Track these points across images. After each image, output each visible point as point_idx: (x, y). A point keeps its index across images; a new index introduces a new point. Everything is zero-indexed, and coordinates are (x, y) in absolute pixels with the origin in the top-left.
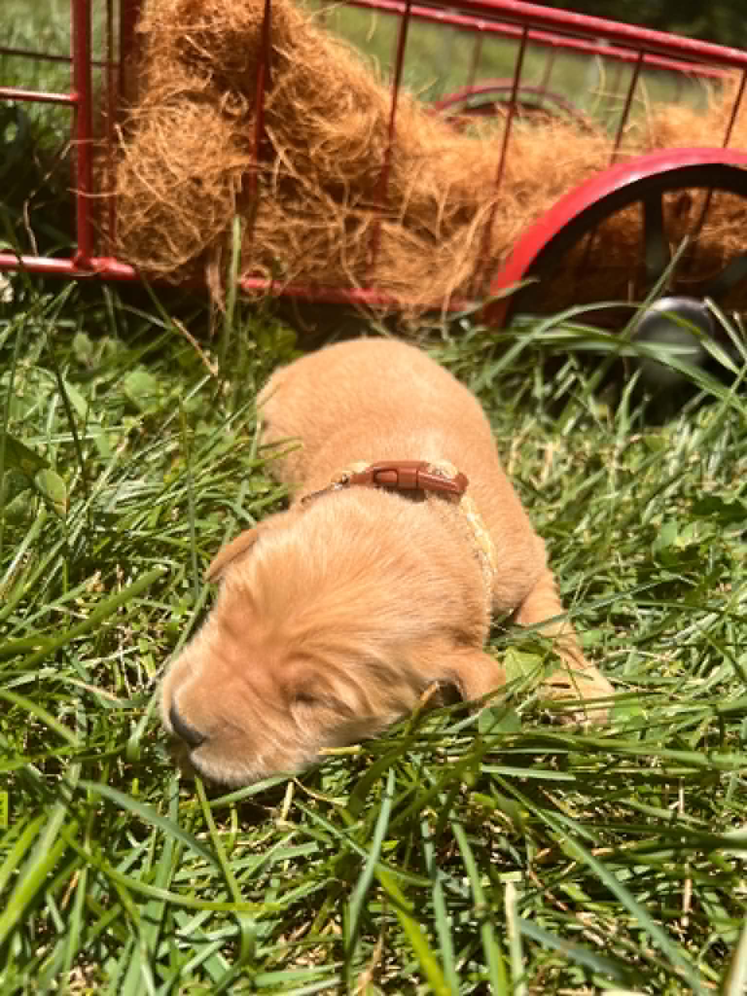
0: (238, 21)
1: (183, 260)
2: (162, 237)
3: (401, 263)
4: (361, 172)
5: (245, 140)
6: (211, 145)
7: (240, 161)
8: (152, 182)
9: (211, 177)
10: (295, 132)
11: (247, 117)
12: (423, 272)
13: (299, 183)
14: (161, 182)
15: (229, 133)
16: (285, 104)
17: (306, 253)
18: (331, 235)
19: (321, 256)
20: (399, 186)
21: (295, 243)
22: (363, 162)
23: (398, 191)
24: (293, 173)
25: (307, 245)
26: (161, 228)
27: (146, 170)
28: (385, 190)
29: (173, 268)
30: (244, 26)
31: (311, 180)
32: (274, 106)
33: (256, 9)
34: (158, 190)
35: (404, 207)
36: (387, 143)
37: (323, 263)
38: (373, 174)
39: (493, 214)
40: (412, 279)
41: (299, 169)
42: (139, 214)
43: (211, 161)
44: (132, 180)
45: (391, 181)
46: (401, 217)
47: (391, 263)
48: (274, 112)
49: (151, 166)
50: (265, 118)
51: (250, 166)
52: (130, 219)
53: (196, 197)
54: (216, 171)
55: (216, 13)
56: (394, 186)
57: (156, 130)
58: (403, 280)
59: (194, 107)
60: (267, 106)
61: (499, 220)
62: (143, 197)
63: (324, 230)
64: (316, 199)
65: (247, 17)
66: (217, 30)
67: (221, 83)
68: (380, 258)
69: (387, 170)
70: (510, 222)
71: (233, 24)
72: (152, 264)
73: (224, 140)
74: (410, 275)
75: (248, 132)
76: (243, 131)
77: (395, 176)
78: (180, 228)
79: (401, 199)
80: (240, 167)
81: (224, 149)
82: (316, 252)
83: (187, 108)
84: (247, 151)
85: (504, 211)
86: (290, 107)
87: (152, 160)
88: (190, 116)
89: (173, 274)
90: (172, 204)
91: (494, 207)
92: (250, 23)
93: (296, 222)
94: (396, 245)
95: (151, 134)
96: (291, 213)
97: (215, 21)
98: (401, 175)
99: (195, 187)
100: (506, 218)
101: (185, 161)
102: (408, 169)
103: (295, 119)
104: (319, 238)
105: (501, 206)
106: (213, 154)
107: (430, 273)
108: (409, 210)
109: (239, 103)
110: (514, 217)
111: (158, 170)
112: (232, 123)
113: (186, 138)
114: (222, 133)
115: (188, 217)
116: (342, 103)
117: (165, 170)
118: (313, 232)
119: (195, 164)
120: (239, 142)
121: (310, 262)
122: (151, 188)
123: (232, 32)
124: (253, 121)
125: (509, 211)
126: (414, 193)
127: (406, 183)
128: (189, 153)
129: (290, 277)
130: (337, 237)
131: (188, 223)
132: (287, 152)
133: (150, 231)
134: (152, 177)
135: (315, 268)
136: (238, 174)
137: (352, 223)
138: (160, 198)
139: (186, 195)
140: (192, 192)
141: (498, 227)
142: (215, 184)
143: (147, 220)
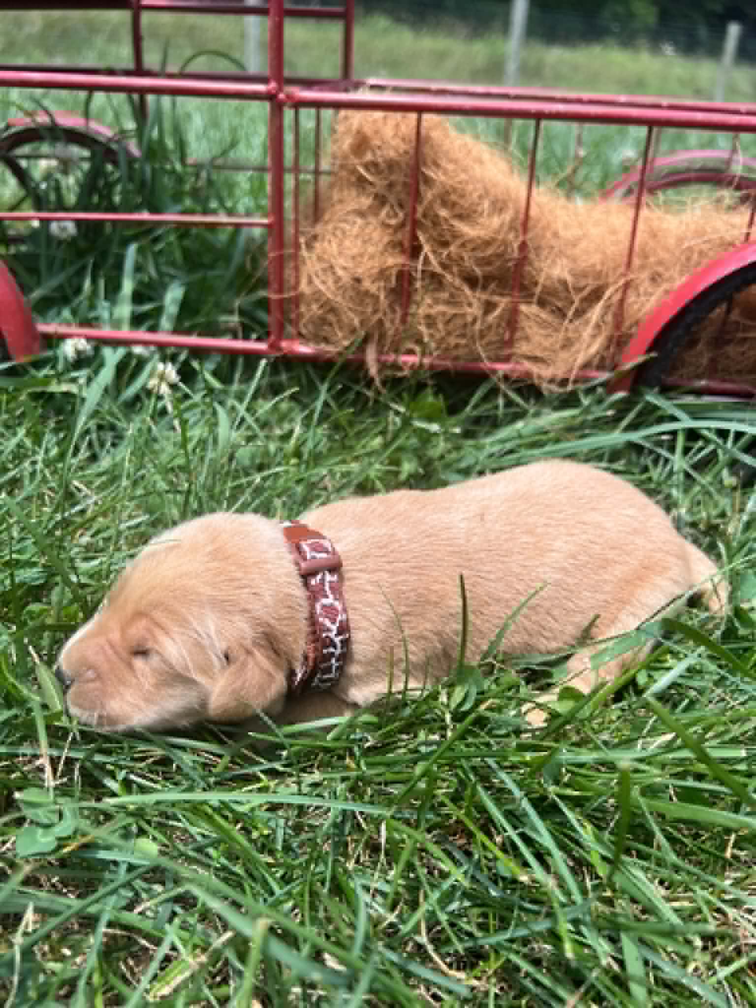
0: (397, 151)
1: (346, 343)
2: (331, 325)
3: (536, 339)
4: (498, 263)
5: (401, 244)
6: (371, 249)
7: (395, 260)
8: (324, 282)
9: (369, 277)
10: (441, 235)
11: (402, 225)
12: (558, 346)
13: (444, 276)
14: (330, 282)
15: (386, 239)
16: (432, 213)
17: (449, 334)
18: (469, 319)
19: (463, 336)
20: (534, 273)
21: (440, 326)
22: (499, 256)
23: (533, 277)
24: (438, 270)
25: (451, 326)
26: (331, 317)
27: (320, 273)
28: (522, 276)
29: (339, 349)
30: (400, 155)
31: (452, 273)
32: (425, 216)
33: (410, 141)
34: (328, 288)
35: (538, 290)
36: (521, 238)
37: (463, 342)
38: (510, 264)
39: (625, 292)
40: (547, 353)
41: (444, 266)
42: (314, 307)
43: (370, 264)
44: (310, 282)
45: (528, 268)
46: (535, 299)
47: (527, 339)
48: (423, 220)
49: (324, 270)
50: (416, 224)
51: (403, 265)
52: (309, 310)
53: (358, 293)
54: (375, 271)
55: (379, 148)
56: (529, 273)
57: (330, 241)
58: (538, 354)
59: (359, 221)
60: (419, 215)
61: (631, 298)
62: (317, 295)
63: (464, 315)
64: (458, 289)
65: (403, 147)
66: (380, 160)
67: (381, 200)
68: (518, 334)
69: (523, 260)
70: (643, 298)
71: (392, 154)
72: (323, 347)
73: (381, 247)
74: (545, 349)
75: (404, 236)
76: (399, 236)
77: (531, 264)
78: (344, 317)
79: (536, 284)
80: (396, 265)
81: (382, 254)
82: (458, 333)
83: (355, 223)
84: (403, 252)
85: (637, 289)
86: (437, 216)
87: (325, 265)
88: (355, 230)
89: (340, 354)
90: (339, 299)
91: (627, 286)
92: (406, 152)
93: (441, 308)
94: (532, 324)
95: (326, 244)
96: (436, 301)
97: (379, 153)
98: (536, 264)
99: (356, 285)
100: (639, 295)
101: (350, 265)
102: (543, 257)
103: (440, 225)
104: (459, 322)
105: (633, 284)
106: (372, 257)
107: (564, 347)
108: (542, 292)
109: (396, 215)
110: (646, 294)
111: (329, 273)
112: (390, 231)
113: (353, 247)
114: (380, 241)
115: (350, 309)
116: (480, 209)
117: (334, 273)
118: (455, 315)
119: (356, 266)
120: (396, 245)
121: (452, 341)
122: (322, 288)
123: (391, 160)
124: (408, 228)
125: (642, 290)
126: (549, 277)
127: (541, 270)
128: (353, 258)
129: (435, 354)
130: (475, 321)
131: (351, 315)
132: (434, 252)
133: (323, 321)
134: (323, 278)
135: (457, 346)
136: (394, 272)
137: (489, 307)
138: (330, 296)
139: (350, 293)
140: (354, 289)
141: (629, 305)
142: (373, 282)
143: (320, 312)
